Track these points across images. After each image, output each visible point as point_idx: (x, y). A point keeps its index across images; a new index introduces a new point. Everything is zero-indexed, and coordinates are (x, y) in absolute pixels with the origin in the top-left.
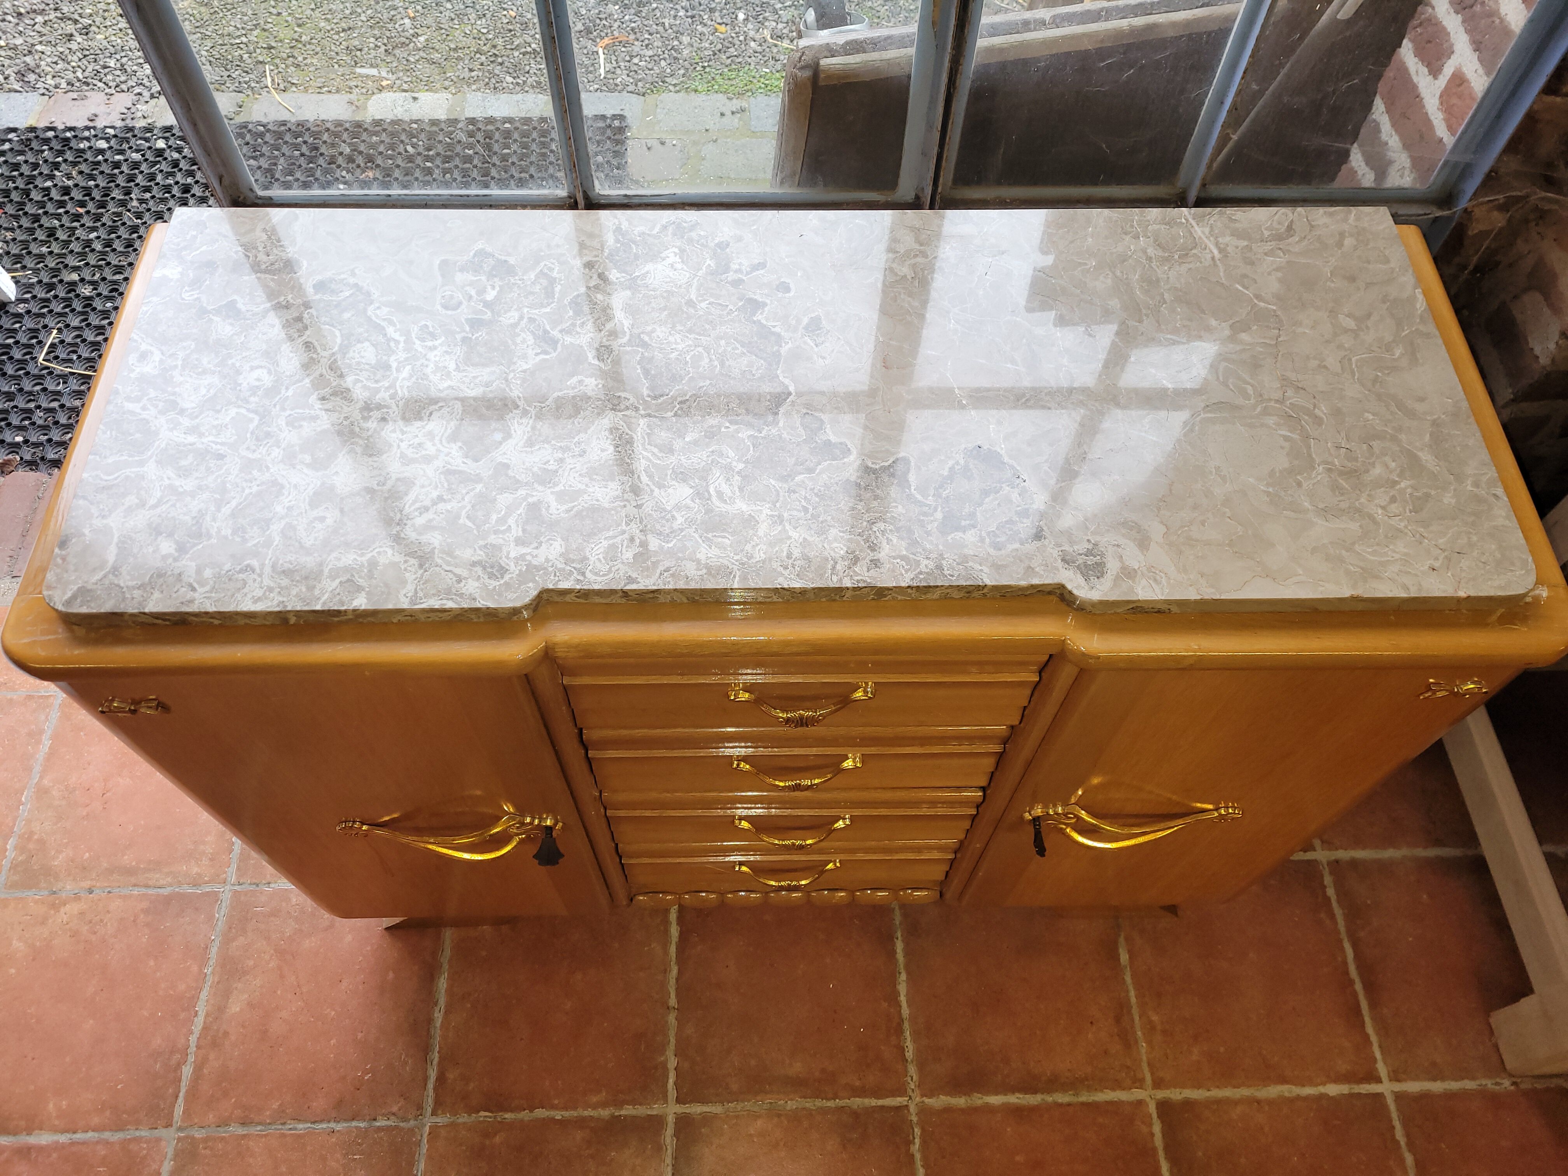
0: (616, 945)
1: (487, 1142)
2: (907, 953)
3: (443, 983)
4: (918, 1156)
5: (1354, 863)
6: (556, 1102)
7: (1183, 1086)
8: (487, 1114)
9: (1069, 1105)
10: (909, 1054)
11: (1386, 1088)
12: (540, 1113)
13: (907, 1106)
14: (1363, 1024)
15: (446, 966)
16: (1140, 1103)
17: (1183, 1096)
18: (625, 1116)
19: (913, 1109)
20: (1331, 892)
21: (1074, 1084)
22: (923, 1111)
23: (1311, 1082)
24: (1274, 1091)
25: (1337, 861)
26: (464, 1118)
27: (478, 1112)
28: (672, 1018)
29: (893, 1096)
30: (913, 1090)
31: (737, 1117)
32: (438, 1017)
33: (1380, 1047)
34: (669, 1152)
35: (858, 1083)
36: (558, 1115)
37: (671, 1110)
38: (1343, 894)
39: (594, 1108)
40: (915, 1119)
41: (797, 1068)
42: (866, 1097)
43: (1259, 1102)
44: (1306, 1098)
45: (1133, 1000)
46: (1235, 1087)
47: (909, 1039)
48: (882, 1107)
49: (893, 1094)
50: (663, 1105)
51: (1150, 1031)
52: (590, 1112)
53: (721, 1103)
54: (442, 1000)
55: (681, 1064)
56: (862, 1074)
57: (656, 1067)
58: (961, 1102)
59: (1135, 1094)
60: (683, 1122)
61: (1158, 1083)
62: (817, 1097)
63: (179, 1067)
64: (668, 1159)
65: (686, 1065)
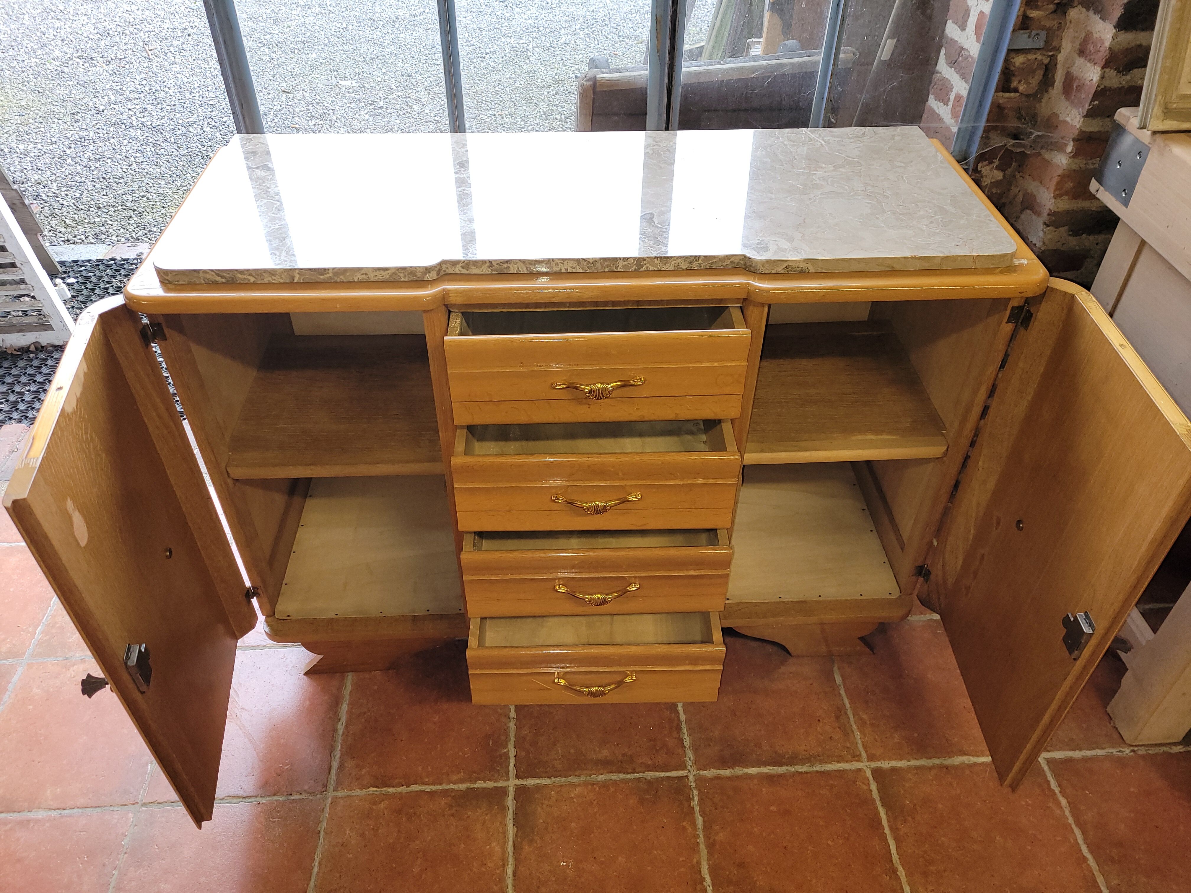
1: (374, 807)
3: (345, 707)
4: (697, 809)
6: (427, 780)
7: (890, 759)
8: (375, 789)
9: (807, 773)
10: (687, 742)
12: (414, 788)
13: (687, 776)
15: (347, 697)
16: (860, 770)
17: (890, 765)
18: (478, 788)
19: (691, 778)
21: (809, 760)
22: (699, 779)
24: (957, 760)
26: (357, 792)
27: (369, 788)
28: (512, 725)
29: (677, 770)
30: (691, 766)
31: (561, 786)
32: (341, 728)
34: (511, 810)
35: (650, 762)
36: (428, 788)
37: (512, 783)
39: (454, 784)
40: (693, 785)
41: (605, 753)
42: (656, 771)
43: (947, 767)
45: (848, 706)
46: (928, 759)
47: (686, 733)
48: (668, 777)
49: (676, 769)
50: (506, 780)
51: (862, 724)
52: (451, 786)
53: (549, 777)
54: (344, 718)
55: (518, 754)
56: (653, 756)
57: (501, 756)
58: (727, 772)
59: (855, 765)
60: (520, 791)
61: (871, 758)
62: (620, 772)
63: (147, 765)
64: (510, 815)
65: (524, 754)
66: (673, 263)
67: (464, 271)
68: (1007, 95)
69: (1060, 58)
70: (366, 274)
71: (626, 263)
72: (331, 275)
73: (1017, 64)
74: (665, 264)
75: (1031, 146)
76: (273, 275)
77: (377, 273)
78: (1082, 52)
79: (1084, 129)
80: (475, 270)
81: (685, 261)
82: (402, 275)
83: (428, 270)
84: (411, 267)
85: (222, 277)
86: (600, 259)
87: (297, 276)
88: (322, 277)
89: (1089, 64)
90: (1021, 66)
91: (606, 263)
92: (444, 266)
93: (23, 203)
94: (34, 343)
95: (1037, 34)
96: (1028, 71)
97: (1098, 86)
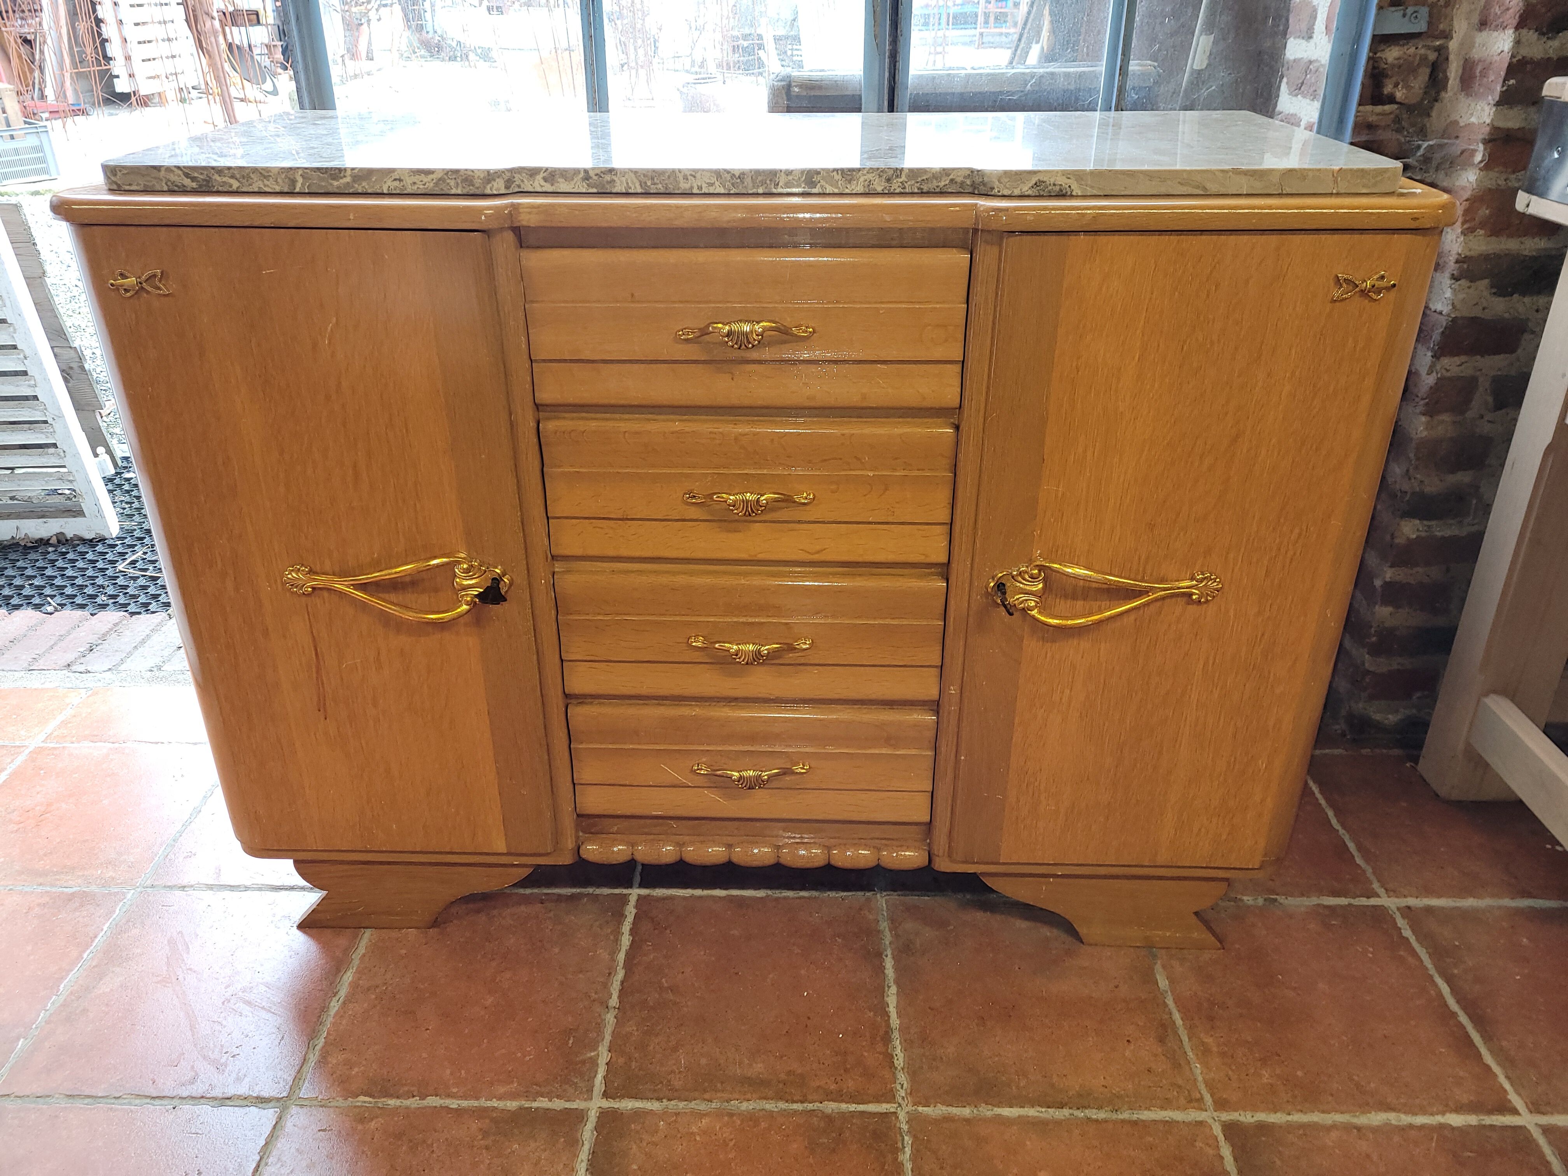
0: (557, 950)
2: (896, 969)
3: (348, 977)
4: (908, 1166)
5: (1429, 910)
6: (455, 1090)
7: (1255, 1109)
8: (367, 1099)
9: (1105, 1121)
10: (900, 1062)
11: (1526, 1119)
12: (433, 1101)
13: (895, 1113)
14: (1479, 1056)
15: (356, 962)
16: (1201, 1123)
17: (1255, 1119)
18: (537, 1109)
19: (902, 1116)
20: (1407, 933)
21: (1113, 1102)
22: (916, 1119)
23: (1423, 1111)
24: (1377, 1118)
25: (1409, 908)
27: (357, 1096)
28: (610, 1018)
29: (879, 1102)
30: (903, 1098)
31: (677, 1114)
32: (335, 1006)
33: (1508, 1077)
34: (586, 1147)
35: (833, 1087)
36: (454, 1104)
37: (596, 1105)
38: (1424, 937)
39: (499, 1099)
40: (905, 1127)
41: (758, 1068)
42: (842, 1101)
43: (1359, 1129)
44: (1422, 1127)
45: (1179, 1022)
46: (1323, 1112)
47: (899, 1048)
48: (862, 1113)
49: (877, 1100)
50: (585, 1100)
51: (1204, 1052)
52: (495, 1103)
53: (660, 1099)
54: (343, 992)
55: (614, 1059)
56: (839, 1079)
57: (583, 1062)
58: (966, 1112)
59: (1193, 1115)
60: (607, 1118)
61: (1221, 1105)
62: (781, 1099)
63: (18, 1039)
64: (584, 1154)
65: (621, 1061)
66: (862, 179)
67: (548, 188)
68: (1379, 109)
69: (1453, 45)
70: (400, 180)
71: (790, 178)
72: (348, 179)
73: (1390, 60)
74: (850, 182)
75: (1421, 169)
76: (265, 177)
77: (416, 179)
78: (1483, 24)
79: (1496, 124)
80: (564, 187)
81: (880, 176)
82: (452, 183)
83: (490, 176)
84: (466, 170)
85: (193, 179)
86: (751, 171)
87: (300, 180)
88: (335, 183)
89: (1496, 34)
90: (1396, 62)
91: (760, 178)
92: (517, 176)
93: (82, 368)
94: (57, 535)
95: (1415, 12)
96: (1407, 69)
97: (1513, 56)
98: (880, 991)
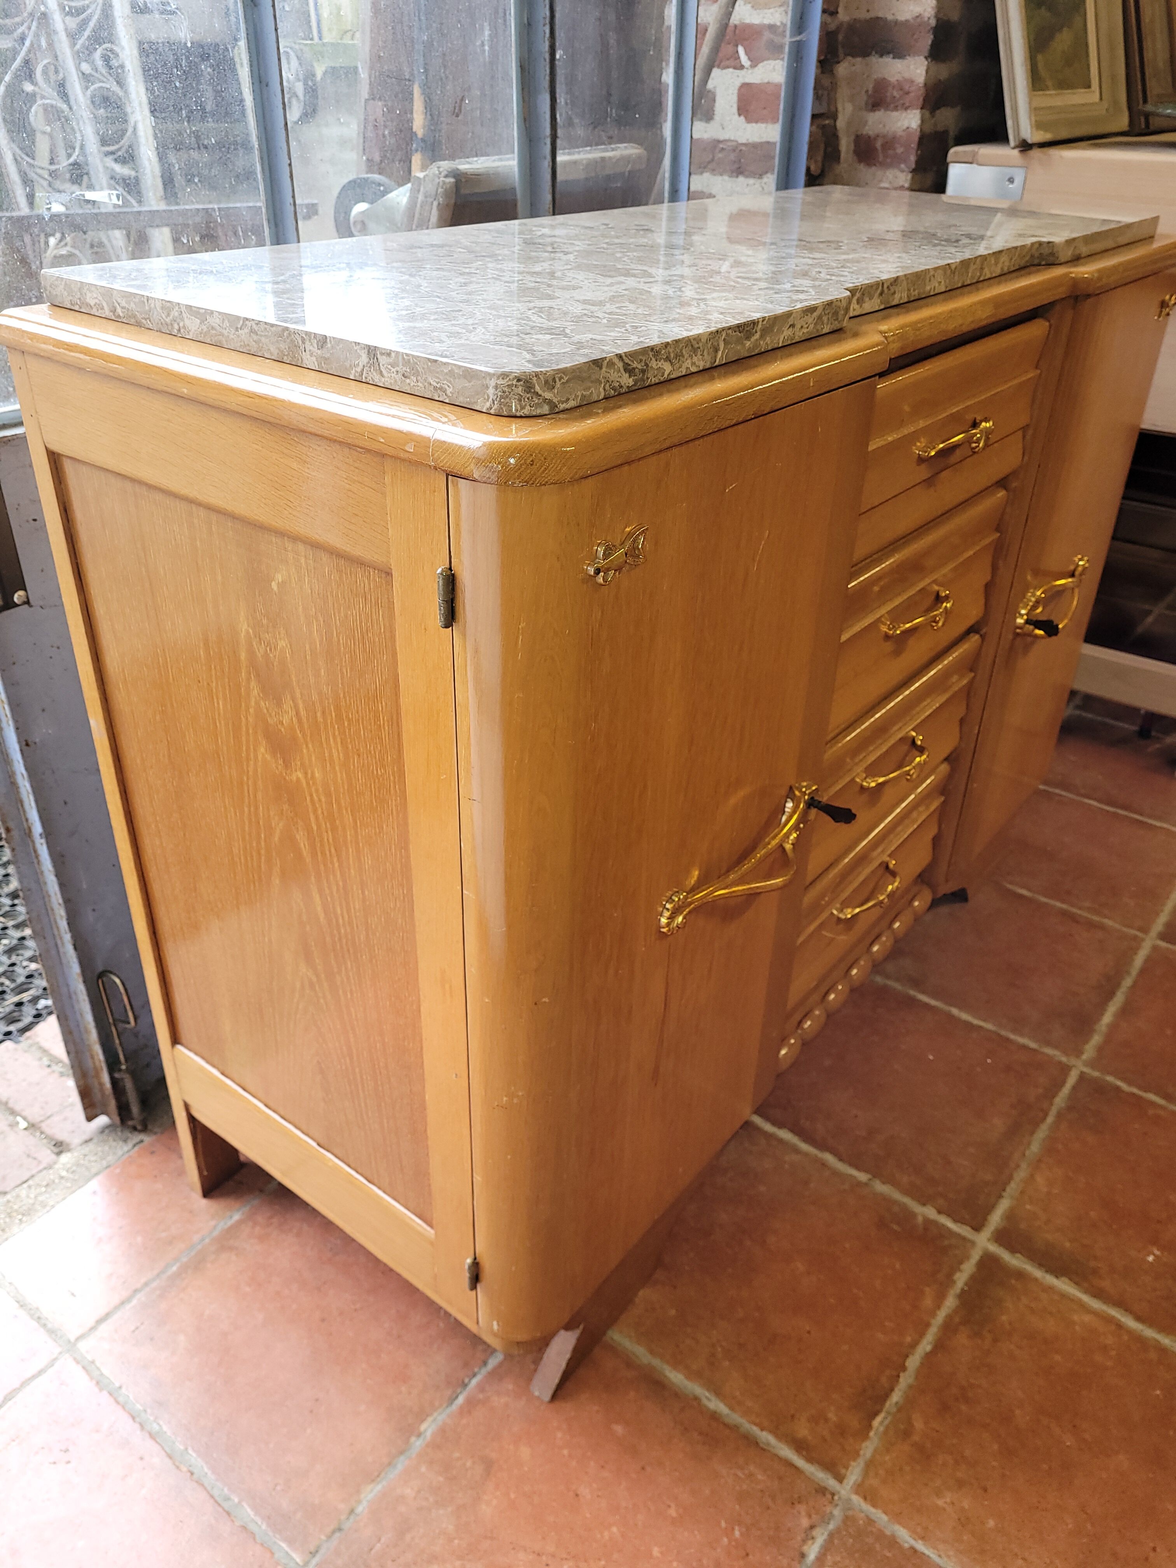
0: (762, 1189)
1: (916, 1438)
2: (934, 995)
3: (676, 1377)
4: (1135, 1090)
6: (908, 1339)
7: (1154, 920)
8: (879, 1419)
9: (1136, 981)
10: (1033, 1045)
12: (913, 1362)
13: (1081, 1071)
15: (656, 1362)
16: (1154, 947)
17: (1161, 924)
18: (966, 1285)
19: (1085, 1070)
21: (1119, 970)
22: (1092, 1064)
26: (868, 1448)
27: (870, 1426)
28: (881, 1188)
29: (1067, 1075)
30: (1069, 1061)
31: (1022, 1192)
32: (716, 1405)
34: (1029, 1267)
35: (1041, 1091)
36: (926, 1345)
37: (983, 1242)
39: (939, 1309)
40: (1097, 1074)
41: (999, 1123)
42: (1057, 1093)
45: (1063, 906)
47: (1017, 1038)
48: (1073, 1088)
49: (1065, 1075)
50: (974, 1246)
51: (1096, 912)
52: (942, 1314)
53: (1000, 1197)
54: (696, 1388)
55: (937, 1207)
56: (1033, 1083)
57: (926, 1229)
58: (1097, 1038)
59: (1146, 946)
60: (1003, 1239)
61: (1143, 930)
62: (1038, 1125)
64: (1038, 1273)
65: (942, 1202)
69: (841, 123)
78: (876, 104)
89: (895, 114)
97: (920, 132)
98: (951, 1017)
